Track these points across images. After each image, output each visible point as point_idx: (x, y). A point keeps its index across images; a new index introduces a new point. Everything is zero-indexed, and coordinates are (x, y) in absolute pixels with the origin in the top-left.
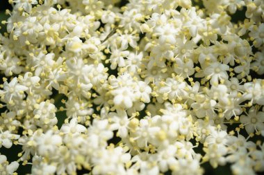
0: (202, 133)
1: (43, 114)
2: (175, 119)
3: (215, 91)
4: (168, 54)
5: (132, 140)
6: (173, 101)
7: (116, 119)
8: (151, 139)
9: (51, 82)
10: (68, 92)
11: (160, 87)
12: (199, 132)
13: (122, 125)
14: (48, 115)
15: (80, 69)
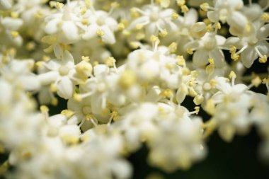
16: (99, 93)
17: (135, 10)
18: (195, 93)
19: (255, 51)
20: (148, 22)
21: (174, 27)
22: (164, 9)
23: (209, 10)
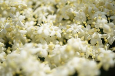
0: (96, 53)
3: (100, 23)
4: (70, 10)
5: (50, 56)
7: (40, 45)
10: (13, 36)
11: (68, 28)
12: (94, 52)
13: (43, 48)
15: (18, 18)
16: (57, 55)
17: (68, 25)
18: (92, 54)
19: (113, 38)
20: (73, 29)
21: (83, 31)
22: (79, 25)
23: (96, 24)
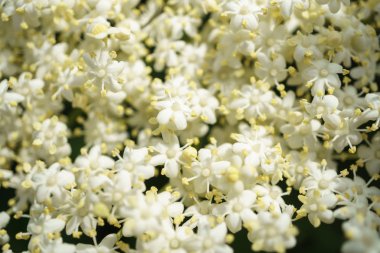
0: (297, 173)
1: (47, 138)
2: (255, 148)
3: (319, 105)
4: (246, 46)
5: (186, 181)
6: (252, 121)
7: (161, 147)
8: (215, 179)
9: (60, 89)
10: (88, 104)
11: (232, 98)
12: (293, 171)
14: (54, 140)
15: (105, 68)
